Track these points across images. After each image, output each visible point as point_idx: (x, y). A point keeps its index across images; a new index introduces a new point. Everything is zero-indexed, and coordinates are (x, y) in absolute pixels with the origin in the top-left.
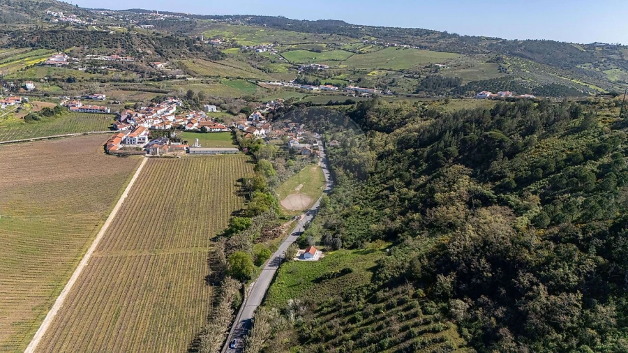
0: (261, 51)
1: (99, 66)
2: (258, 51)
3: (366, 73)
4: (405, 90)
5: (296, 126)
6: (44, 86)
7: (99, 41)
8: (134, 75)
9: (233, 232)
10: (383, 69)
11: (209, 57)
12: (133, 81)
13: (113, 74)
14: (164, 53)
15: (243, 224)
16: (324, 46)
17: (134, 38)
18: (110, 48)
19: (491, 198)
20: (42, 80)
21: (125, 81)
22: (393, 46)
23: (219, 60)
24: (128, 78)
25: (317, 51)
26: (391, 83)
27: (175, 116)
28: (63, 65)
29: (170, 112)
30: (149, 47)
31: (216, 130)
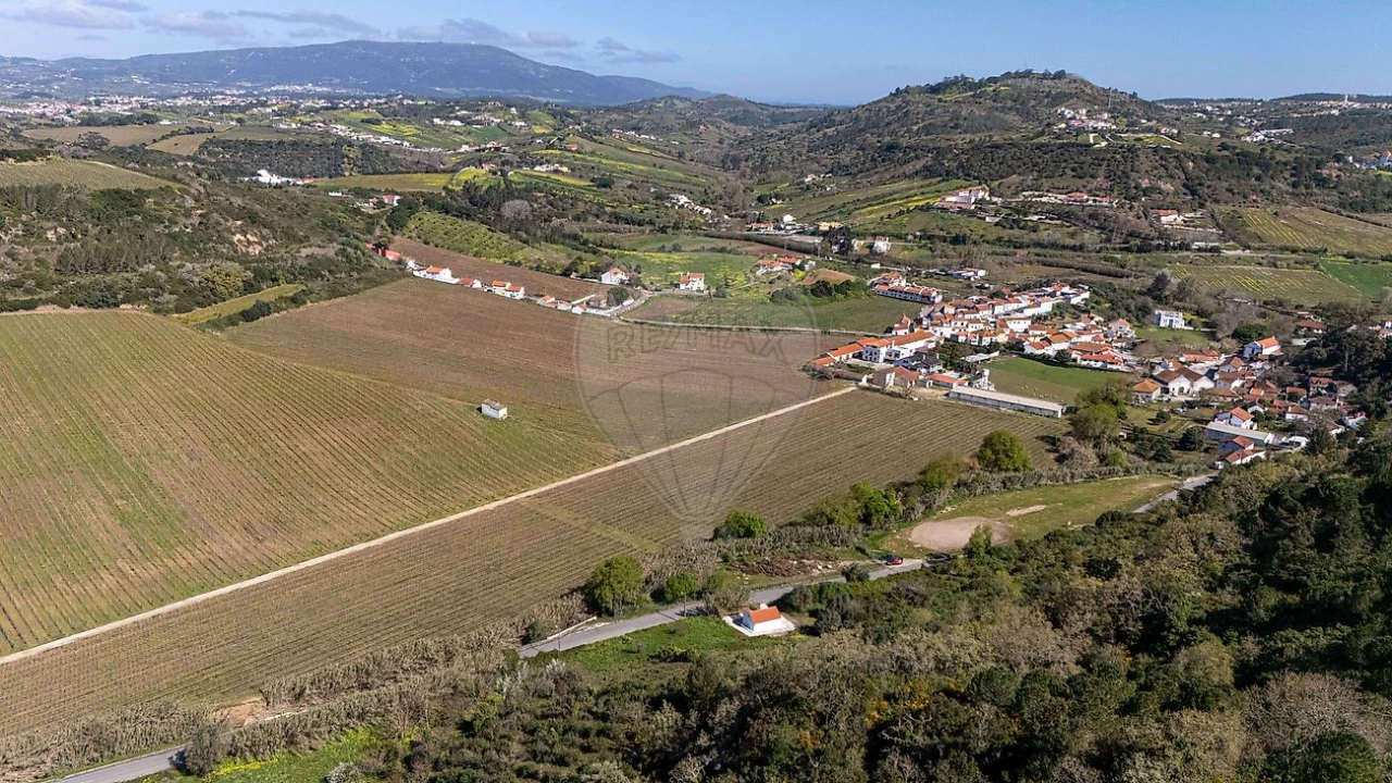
1: (1026, 215)
5: (1329, 387)
6: (905, 248)
7: (1063, 165)
8: (1090, 237)
9: (720, 536)
12: (1081, 248)
13: (1052, 232)
14: (1203, 191)
17: (1142, 157)
18: (1080, 178)
20: (910, 237)
21: (1064, 247)
24: (1070, 242)
27: (1033, 323)
28: (961, 211)
29: (1025, 311)
30: (1171, 176)
31: (1092, 363)
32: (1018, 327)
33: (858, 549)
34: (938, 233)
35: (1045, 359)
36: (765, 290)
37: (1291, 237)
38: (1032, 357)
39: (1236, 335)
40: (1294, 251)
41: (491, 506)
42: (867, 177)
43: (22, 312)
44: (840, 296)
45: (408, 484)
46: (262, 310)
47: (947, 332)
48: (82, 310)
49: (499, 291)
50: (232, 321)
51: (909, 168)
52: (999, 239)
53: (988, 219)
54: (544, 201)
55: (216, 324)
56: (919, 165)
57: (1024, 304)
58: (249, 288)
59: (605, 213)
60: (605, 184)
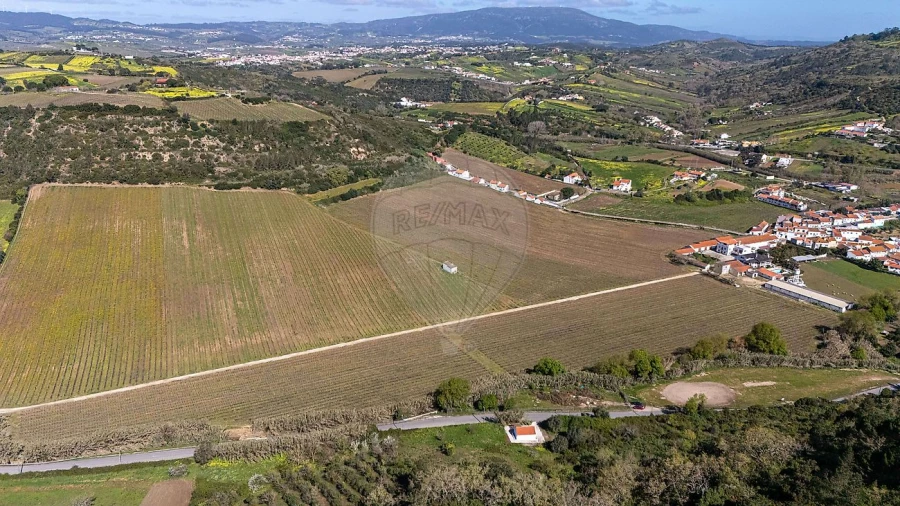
6: (803, 164)
20: (809, 156)
27: (863, 234)
28: (856, 138)
29: (859, 225)
31: (897, 271)
32: (850, 236)
33: (621, 394)
34: (832, 153)
35: (862, 264)
36: (670, 196)
38: (852, 261)
41: (423, 329)
42: (797, 106)
43: (233, 190)
44: (728, 200)
45: (385, 309)
46: (352, 194)
47: (790, 236)
48: (262, 190)
49: (493, 186)
50: (334, 200)
51: (830, 101)
52: (881, 161)
53: (876, 145)
54: (556, 121)
55: (325, 202)
56: (838, 98)
57: (861, 219)
58: (351, 180)
59: (594, 129)
60: (602, 109)
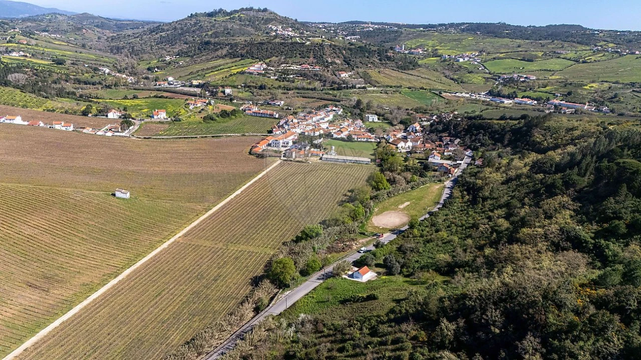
0: (461, 60)
1: (288, 75)
2: (458, 61)
3: (581, 86)
4: (630, 107)
5: (450, 141)
6: (239, 92)
7: (295, 52)
8: (317, 84)
9: (303, 239)
10: (606, 82)
11: (398, 67)
12: (314, 89)
13: (300, 83)
14: (351, 63)
15: (313, 232)
16: (540, 54)
17: (326, 48)
18: (304, 58)
19: (586, 242)
20: (239, 87)
21: (308, 89)
22: (633, 53)
23: (409, 69)
24: (310, 87)
25: (528, 61)
26: (612, 98)
27: (329, 124)
28: (259, 74)
29: (325, 119)
30: (339, 57)
31: (363, 140)
32: (325, 126)
33: (361, 233)
34: (252, 84)
36: (198, 118)
37: (387, 82)
38: (338, 139)
39: (401, 122)
40: (391, 87)
41: (165, 245)
42: (199, 57)
44: (233, 117)
45: (107, 242)
47: (299, 131)
49: (57, 127)
51: (219, 53)
52: (280, 87)
53: (272, 78)
54: (31, 73)
56: (224, 52)
57: (323, 115)
59: (71, 79)
60: (60, 62)
